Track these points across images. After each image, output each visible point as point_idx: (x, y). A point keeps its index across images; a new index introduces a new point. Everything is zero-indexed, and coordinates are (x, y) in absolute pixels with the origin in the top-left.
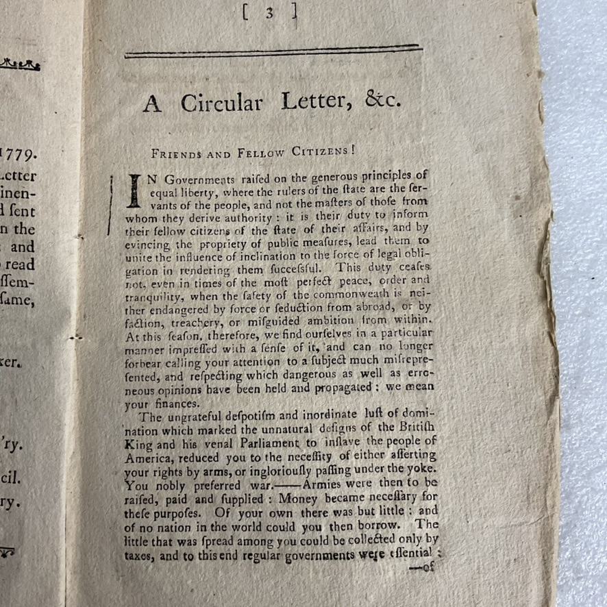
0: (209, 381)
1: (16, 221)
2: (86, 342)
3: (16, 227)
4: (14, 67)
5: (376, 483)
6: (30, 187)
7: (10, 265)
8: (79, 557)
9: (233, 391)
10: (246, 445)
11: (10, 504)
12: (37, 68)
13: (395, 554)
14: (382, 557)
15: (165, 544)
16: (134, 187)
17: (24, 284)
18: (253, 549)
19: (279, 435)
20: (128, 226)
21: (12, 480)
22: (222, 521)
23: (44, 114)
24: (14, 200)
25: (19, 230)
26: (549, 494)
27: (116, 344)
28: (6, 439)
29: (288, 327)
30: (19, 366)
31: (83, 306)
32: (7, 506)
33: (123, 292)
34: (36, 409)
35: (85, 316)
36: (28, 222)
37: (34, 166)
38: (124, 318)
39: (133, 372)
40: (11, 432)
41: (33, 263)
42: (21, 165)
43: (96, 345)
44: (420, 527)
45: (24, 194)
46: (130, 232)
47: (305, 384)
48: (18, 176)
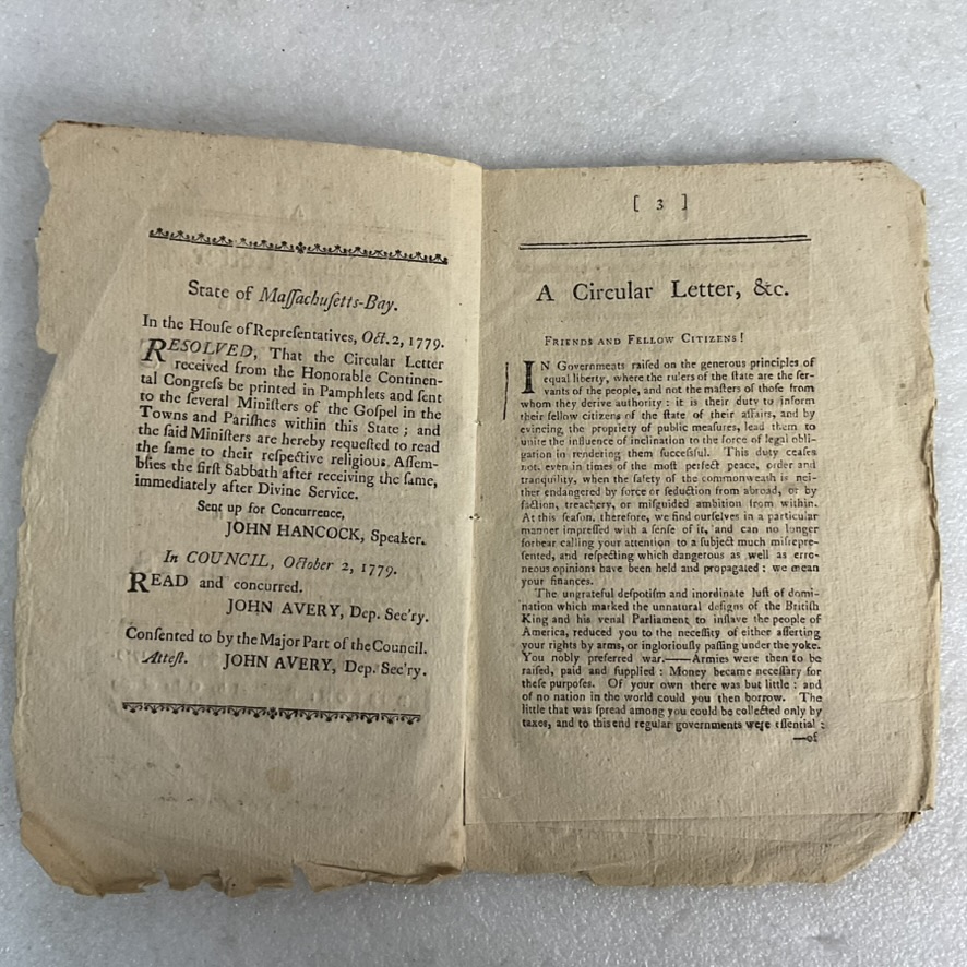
0: (602, 561)
1: (423, 406)
2: (484, 521)
3: (423, 412)
4: (425, 260)
5: (762, 659)
6: (437, 374)
7: (416, 448)
8: (477, 725)
9: (626, 570)
10: (638, 621)
11: (417, 673)
12: (445, 262)
13: (780, 725)
14: (768, 727)
15: (561, 712)
16: (529, 374)
17: (427, 465)
18: (644, 718)
19: (669, 612)
20: (523, 410)
21: (419, 650)
22: (615, 692)
23: (451, 305)
24: (423, 387)
25: (426, 415)
26: (929, 672)
27: (512, 524)
28: (412, 612)
29: (677, 509)
30: (423, 543)
31: (480, 487)
32: (414, 675)
33: (518, 474)
34: (441, 584)
35: (482, 497)
36: (434, 408)
37: (442, 355)
38: (520, 499)
39: (528, 550)
40: (418, 605)
41: (438, 446)
42: (429, 354)
43: (493, 524)
44: (804, 700)
45: (432, 381)
46: (524, 417)
47: (694, 565)
48: (425, 364)
